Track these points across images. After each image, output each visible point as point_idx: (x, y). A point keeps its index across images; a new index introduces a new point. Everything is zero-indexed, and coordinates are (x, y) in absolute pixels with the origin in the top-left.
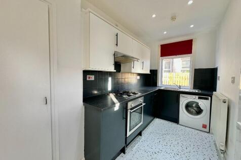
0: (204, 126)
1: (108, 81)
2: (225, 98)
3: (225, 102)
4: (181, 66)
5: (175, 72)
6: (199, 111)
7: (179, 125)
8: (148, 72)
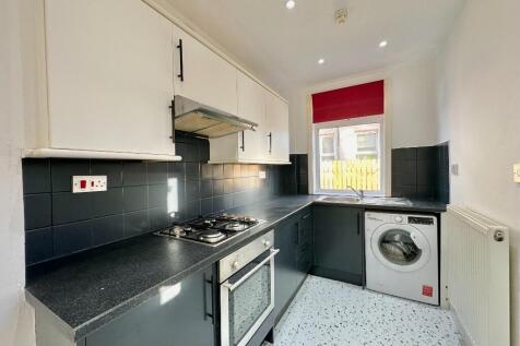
0: (427, 291)
1: (166, 190)
2: (500, 227)
3: (500, 240)
4: (356, 146)
5: (344, 159)
6: (412, 253)
7: (365, 292)
8: (286, 161)
